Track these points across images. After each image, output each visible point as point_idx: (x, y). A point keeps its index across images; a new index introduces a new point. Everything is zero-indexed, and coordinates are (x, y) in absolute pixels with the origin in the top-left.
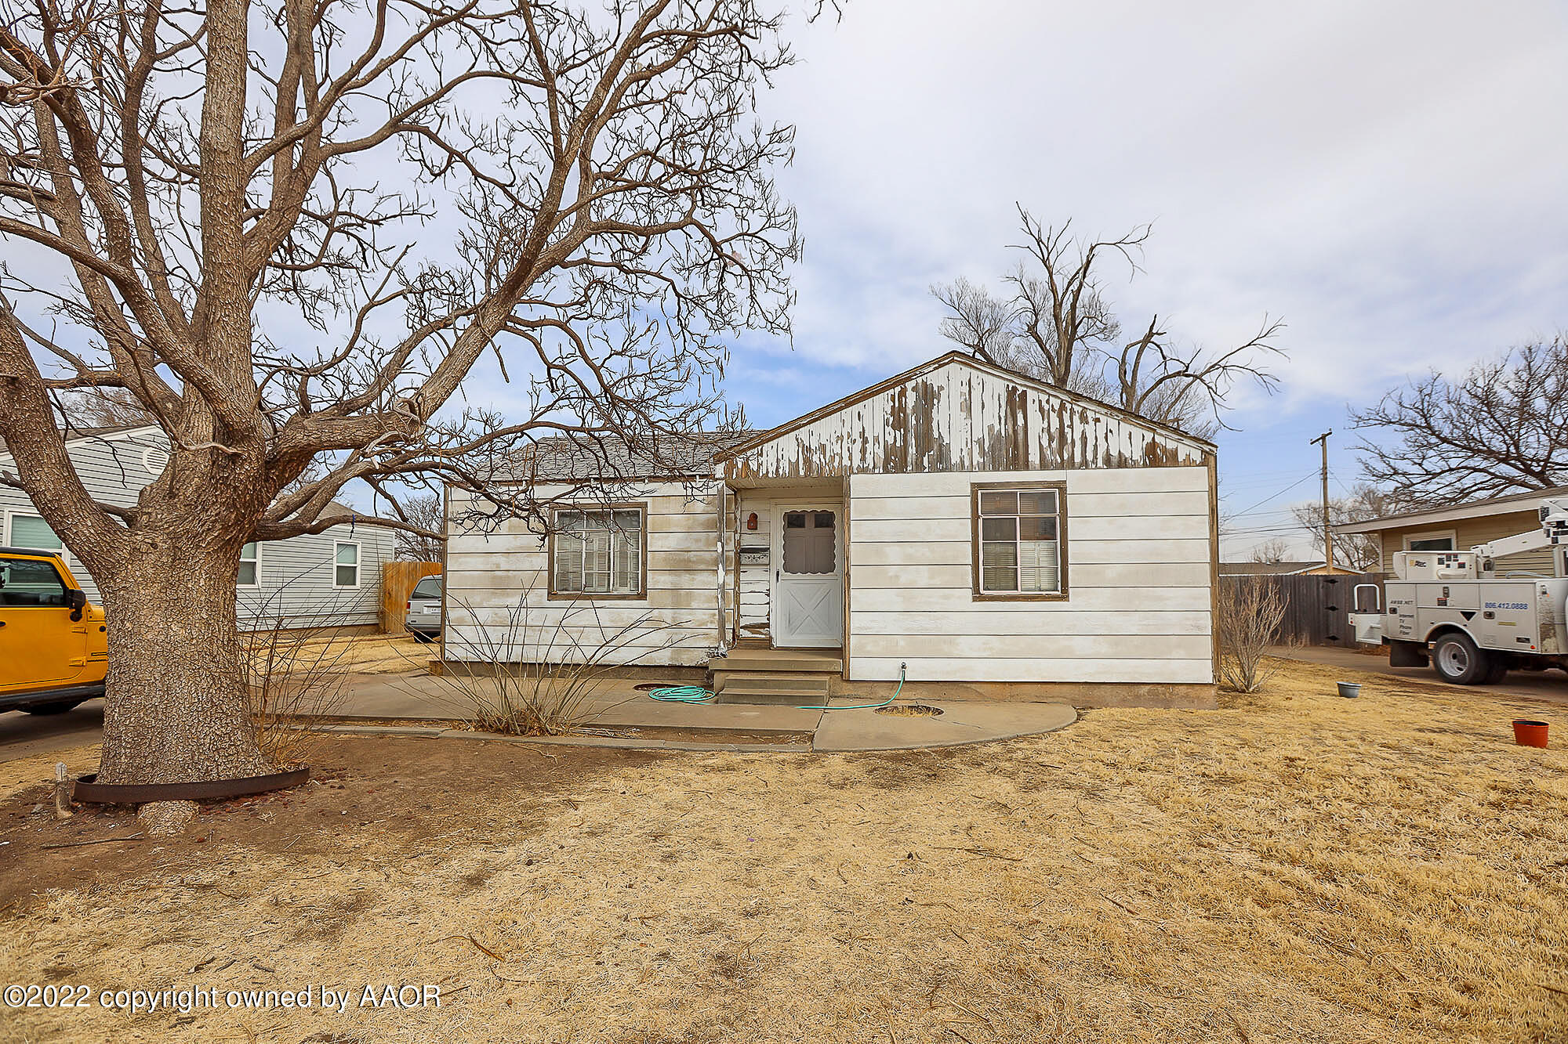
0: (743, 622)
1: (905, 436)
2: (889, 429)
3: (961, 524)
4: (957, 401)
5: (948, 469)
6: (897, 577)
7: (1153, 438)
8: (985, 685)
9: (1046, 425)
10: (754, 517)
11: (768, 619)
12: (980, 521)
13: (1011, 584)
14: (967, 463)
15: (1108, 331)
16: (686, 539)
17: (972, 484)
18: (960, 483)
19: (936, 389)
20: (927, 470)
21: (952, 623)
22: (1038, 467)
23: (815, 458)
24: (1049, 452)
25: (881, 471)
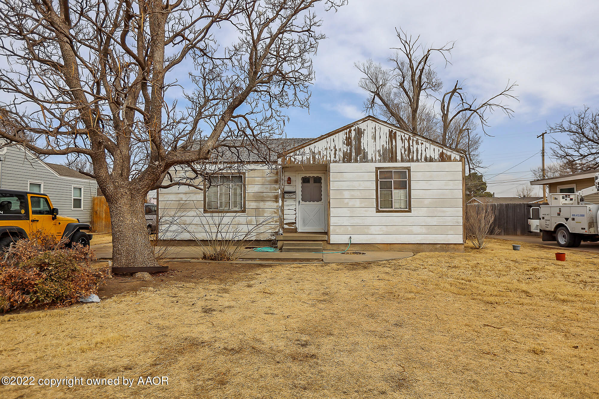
0: (285, 222)
1: (351, 148)
2: (345, 146)
3: (372, 183)
4: (370, 135)
5: (367, 161)
6: (348, 203)
7: (443, 151)
8: (381, 245)
9: (403, 145)
10: (289, 179)
11: (295, 221)
12: (379, 182)
13: (390, 206)
14: (374, 160)
15: (436, 86)
16: (262, 188)
17: (376, 168)
18: (372, 167)
19: (362, 130)
20: (359, 162)
21: (368, 221)
22: (400, 161)
23: (317, 157)
24: (404, 156)
25: (342, 162)
